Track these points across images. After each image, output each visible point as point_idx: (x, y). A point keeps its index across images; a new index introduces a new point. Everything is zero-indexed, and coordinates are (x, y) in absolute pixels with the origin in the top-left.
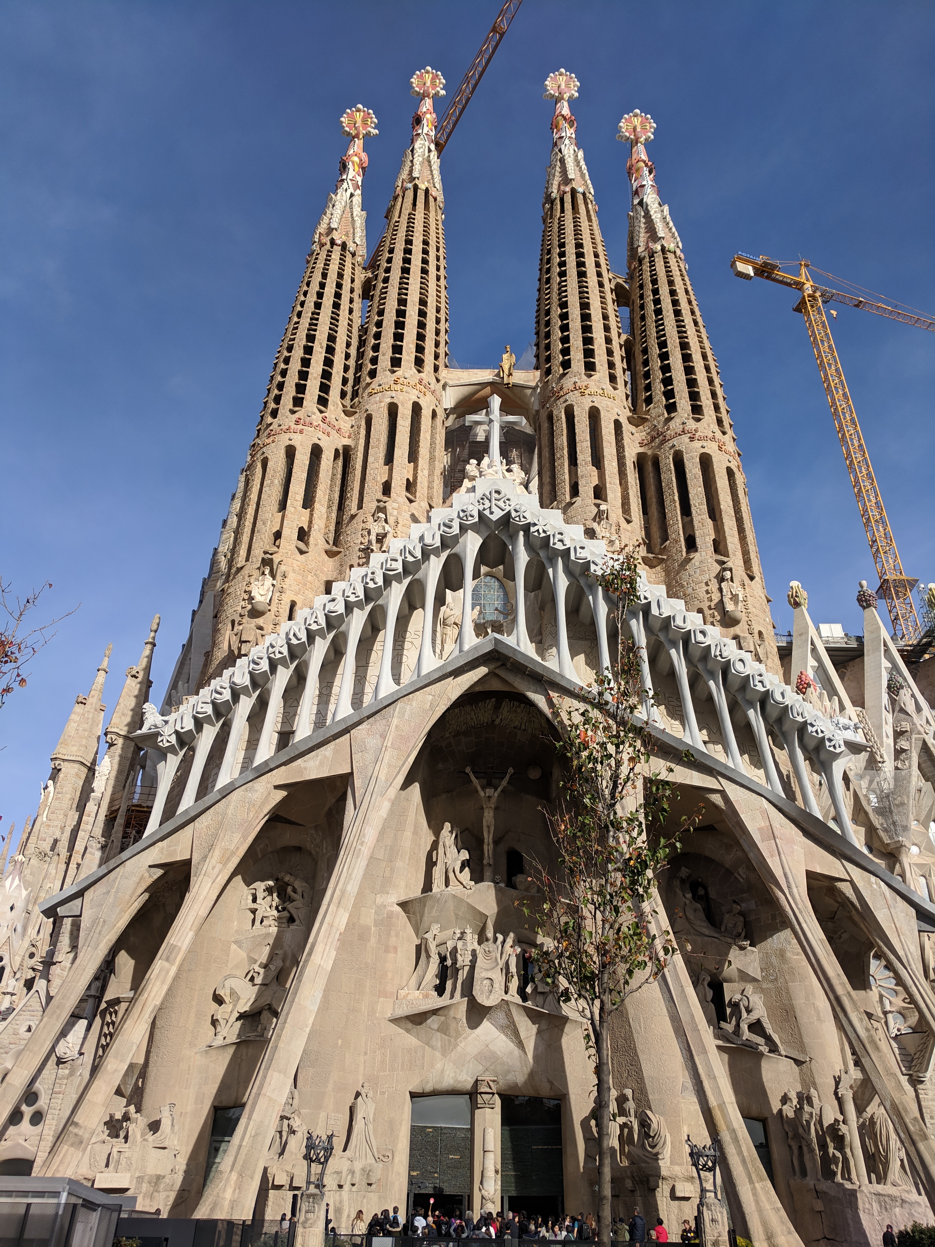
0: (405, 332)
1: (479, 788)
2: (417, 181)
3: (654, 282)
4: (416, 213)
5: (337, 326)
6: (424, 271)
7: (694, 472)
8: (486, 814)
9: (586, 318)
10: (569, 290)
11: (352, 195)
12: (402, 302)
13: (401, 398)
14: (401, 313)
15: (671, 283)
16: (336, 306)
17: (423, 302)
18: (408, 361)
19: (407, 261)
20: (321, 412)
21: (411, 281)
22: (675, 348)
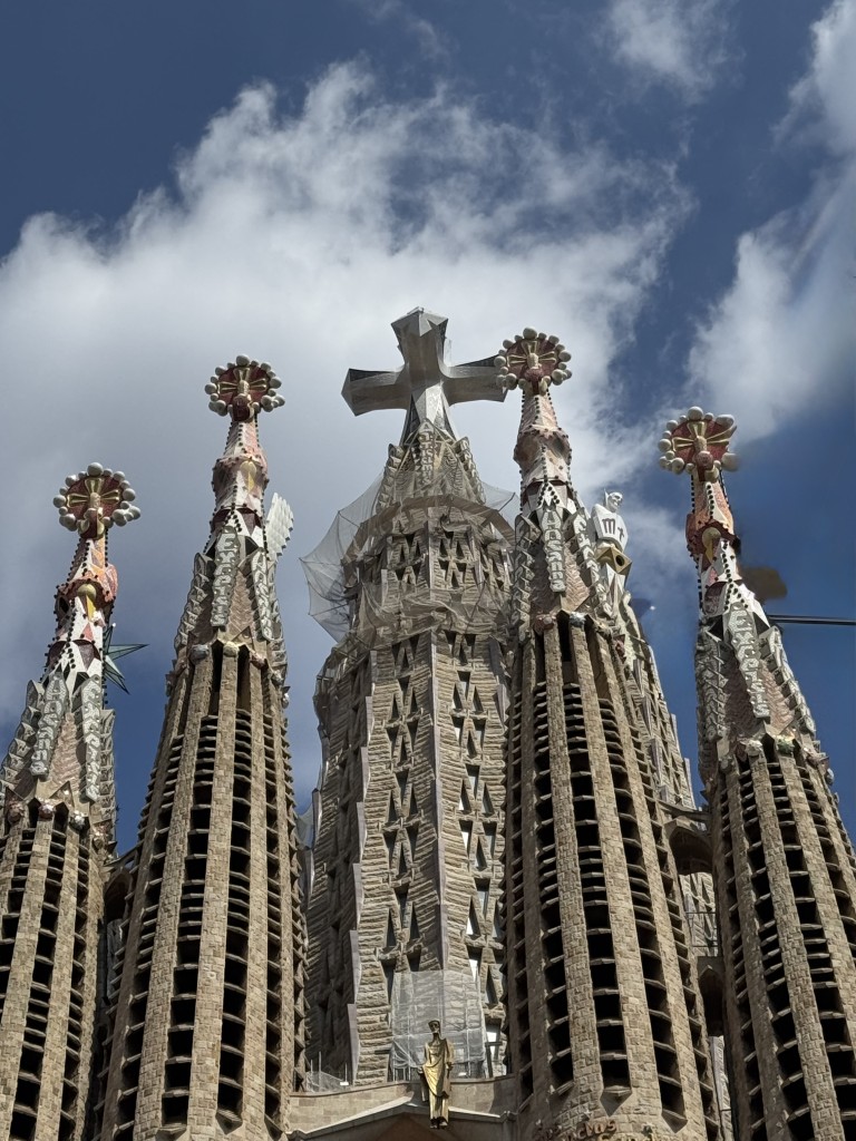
0: (196, 1027)
2: (220, 636)
3: (754, 832)
4: (220, 717)
5: (44, 1026)
6: (240, 862)
9: (601, 947)
10: (561, 876)
11: (82, 678)
14: (186, 981)
15: (790, 833)
16: (43, 973)
17: (237, 943)
18: (203, 1103)
21: (209, 893)
22: (807, 1004)
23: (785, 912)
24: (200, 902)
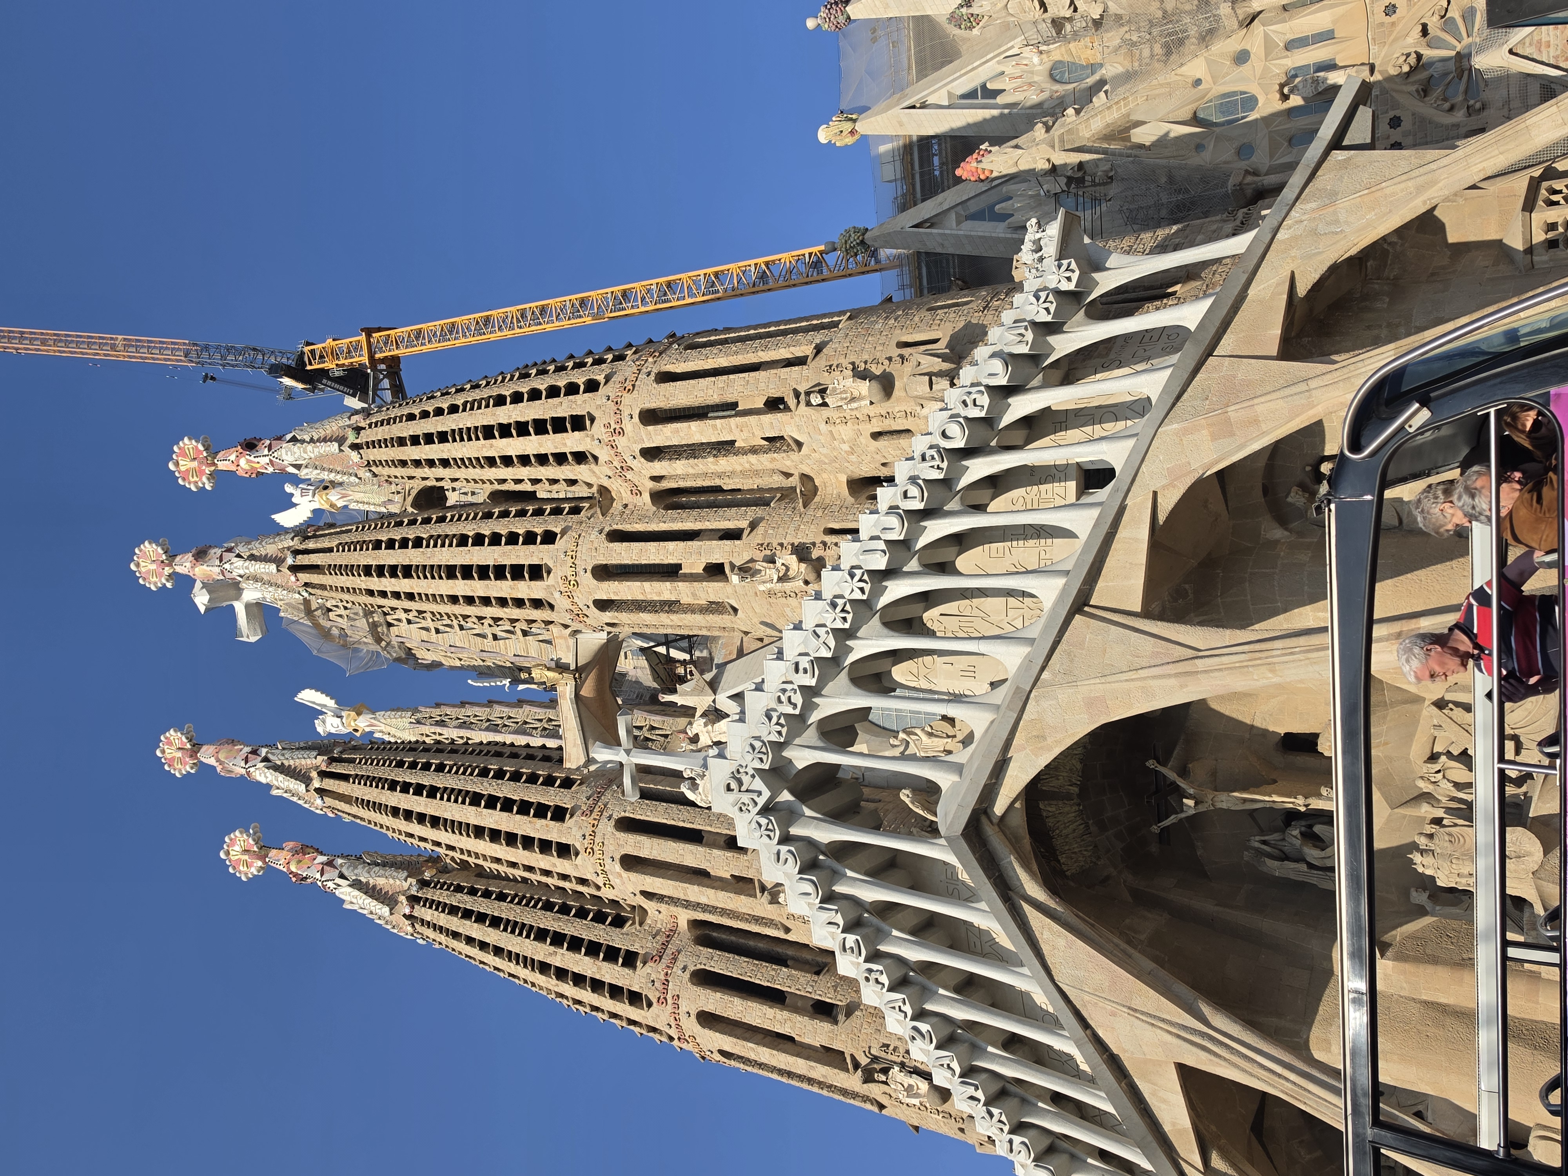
0: (520, 832)
1: (1183, 815)
3: (403, 463)
4: (355, 795)
5: (524, 925)
7: (669, 434)
8: (1224, 806)
9: (467, 572)
10: (430, 592)
11: (342, 876)
12: (479, 832)
13: (612, 848)
14: (495, 835)
15: (401, 442)
16: (496, 922)
17: (475, 799)
18: (560, 831)
19: (421, 818)
20: (645, 963)
21: (448, 816)
22: (492, 446)
23: (443, 451)
24: (453, 822)
